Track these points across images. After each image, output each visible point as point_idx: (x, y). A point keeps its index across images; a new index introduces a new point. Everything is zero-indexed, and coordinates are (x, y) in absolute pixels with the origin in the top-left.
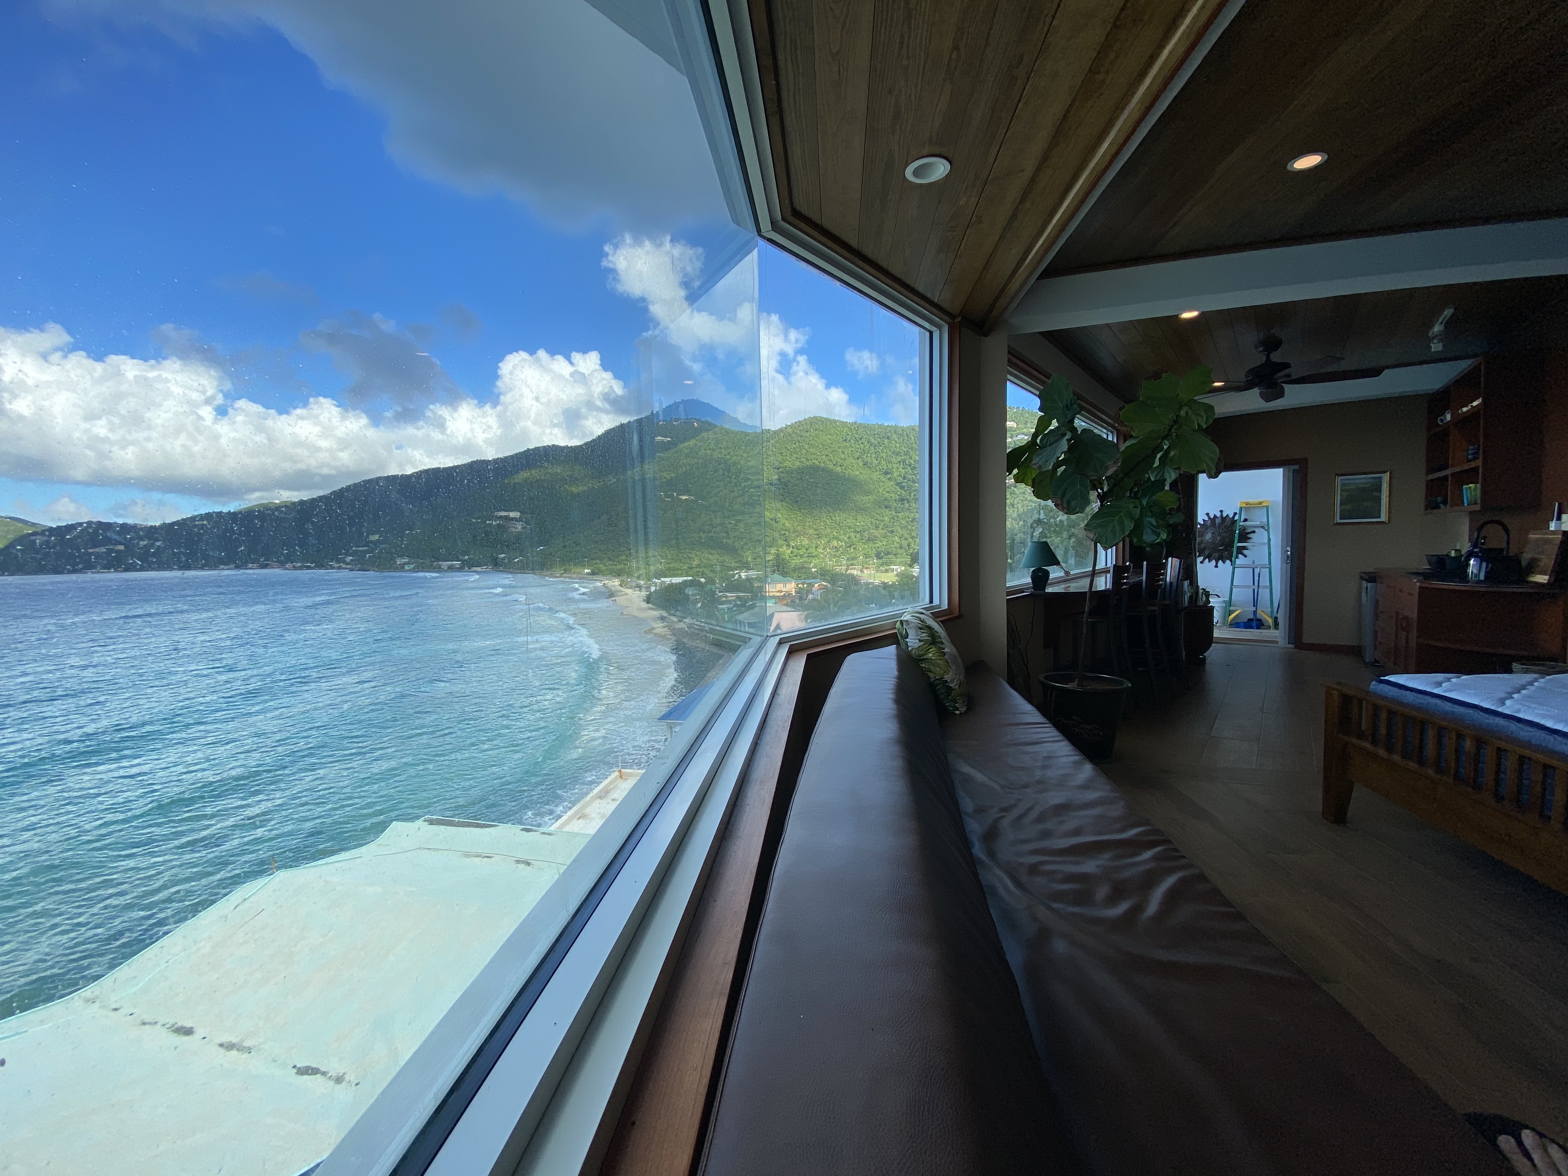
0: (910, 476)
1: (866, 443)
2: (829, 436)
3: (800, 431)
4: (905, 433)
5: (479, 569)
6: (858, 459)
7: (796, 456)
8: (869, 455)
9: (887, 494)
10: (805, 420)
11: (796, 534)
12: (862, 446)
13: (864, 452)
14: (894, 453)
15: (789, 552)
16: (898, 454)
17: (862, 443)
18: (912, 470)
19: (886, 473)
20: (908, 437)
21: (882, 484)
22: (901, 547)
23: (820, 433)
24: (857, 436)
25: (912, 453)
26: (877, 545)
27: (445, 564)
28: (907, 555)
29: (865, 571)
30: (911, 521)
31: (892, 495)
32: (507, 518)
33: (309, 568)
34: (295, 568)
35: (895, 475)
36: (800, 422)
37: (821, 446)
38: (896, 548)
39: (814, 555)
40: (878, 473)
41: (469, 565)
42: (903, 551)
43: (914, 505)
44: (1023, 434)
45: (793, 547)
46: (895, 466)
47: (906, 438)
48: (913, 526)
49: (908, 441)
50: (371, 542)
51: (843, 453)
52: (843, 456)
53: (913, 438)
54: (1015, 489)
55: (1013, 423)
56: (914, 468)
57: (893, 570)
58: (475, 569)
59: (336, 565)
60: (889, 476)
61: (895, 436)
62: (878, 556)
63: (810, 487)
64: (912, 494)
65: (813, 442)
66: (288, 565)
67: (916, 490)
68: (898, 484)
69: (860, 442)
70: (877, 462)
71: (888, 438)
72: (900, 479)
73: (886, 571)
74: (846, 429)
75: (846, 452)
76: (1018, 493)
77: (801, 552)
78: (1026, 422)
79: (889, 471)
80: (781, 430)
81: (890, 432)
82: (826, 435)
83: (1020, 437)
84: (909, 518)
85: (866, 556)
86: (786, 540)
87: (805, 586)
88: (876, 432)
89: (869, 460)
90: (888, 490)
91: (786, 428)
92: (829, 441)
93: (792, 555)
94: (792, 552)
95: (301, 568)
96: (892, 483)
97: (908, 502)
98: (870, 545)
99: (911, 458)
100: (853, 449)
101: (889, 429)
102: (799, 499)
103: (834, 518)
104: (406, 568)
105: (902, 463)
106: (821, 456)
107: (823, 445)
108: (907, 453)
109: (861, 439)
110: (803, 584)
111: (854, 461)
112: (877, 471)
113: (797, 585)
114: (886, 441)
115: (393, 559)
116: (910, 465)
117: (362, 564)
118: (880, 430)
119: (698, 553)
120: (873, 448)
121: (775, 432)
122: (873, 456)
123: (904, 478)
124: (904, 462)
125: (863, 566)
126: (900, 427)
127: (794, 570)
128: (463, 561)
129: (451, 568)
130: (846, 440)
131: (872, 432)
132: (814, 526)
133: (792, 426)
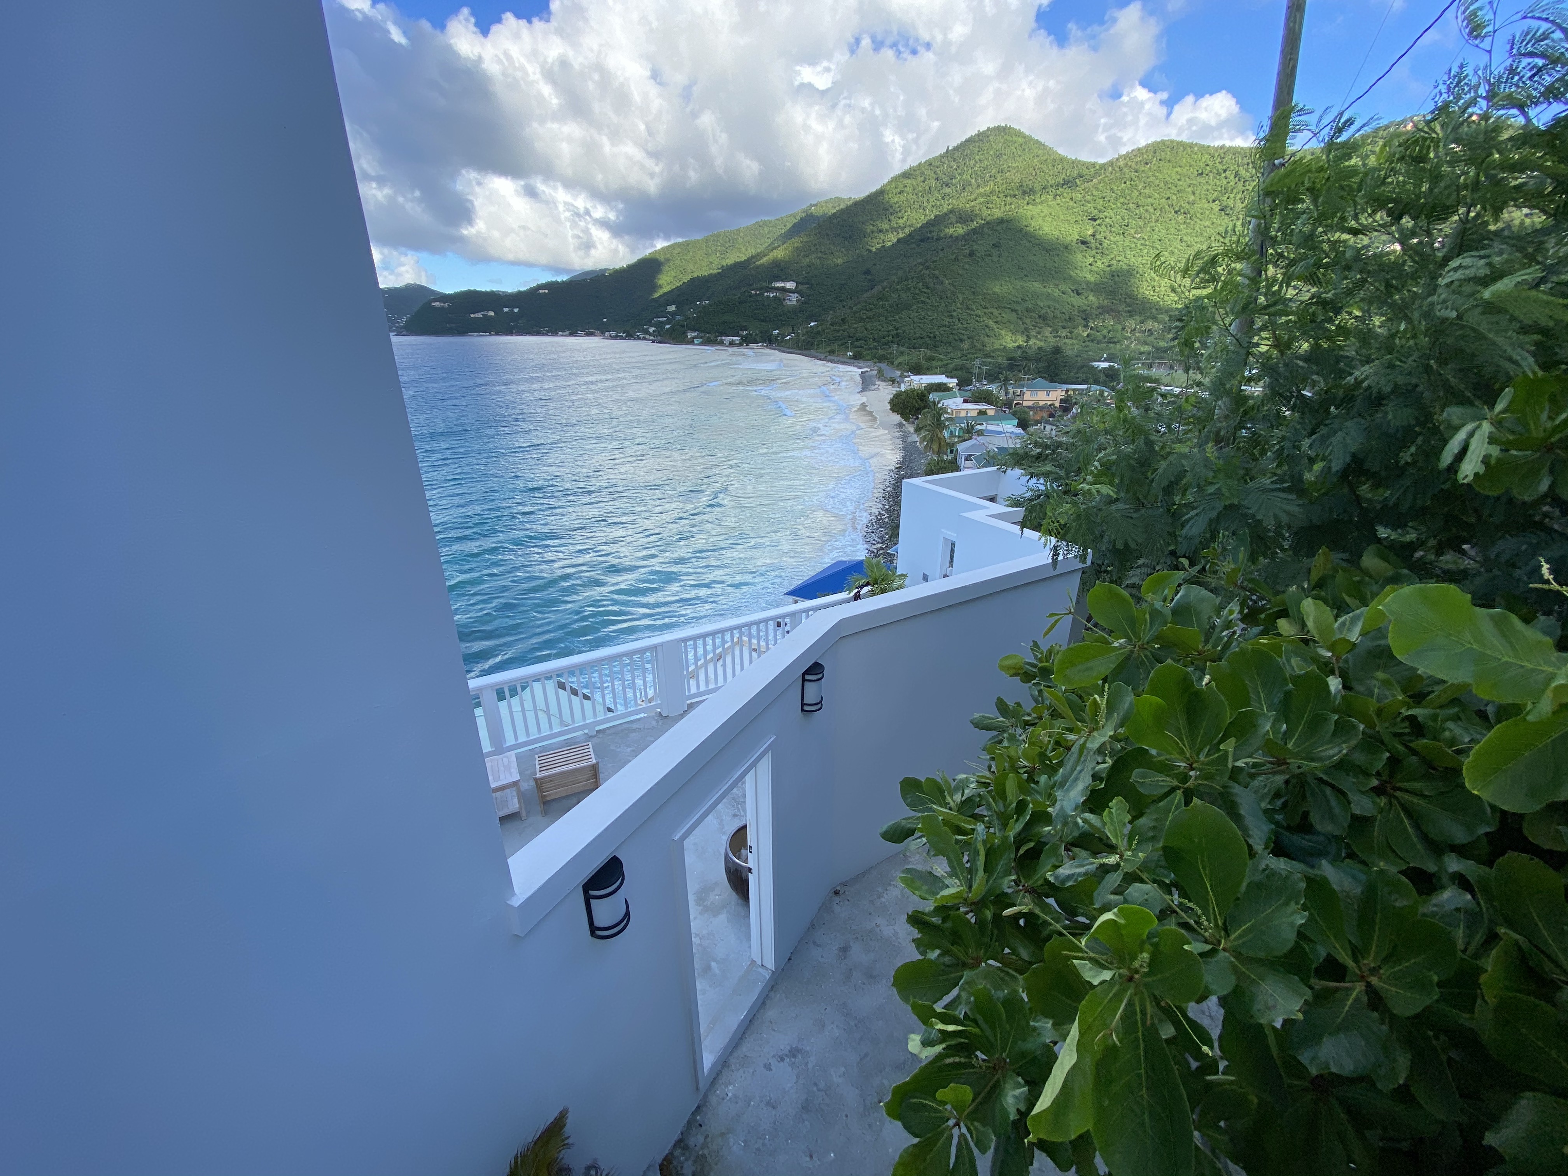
1: (1232, 177)
2: (1178, 169)
3: (1137, 163)
5: (755, 346)
6: (1214, 201)
7: (1122, 200)
8: (1232, 196)
10: (1147, 146)
11: (1100, 310)
12: (1225, 182)
13: (1225, 191)
15: (1085, 334)
17: (1226, 178)
23: (1167, 164)
27: (727, 339)
32: (784, 290)
36: (1139, 149)
37: (1162, 185)
41: (747, 341)
45: (1092, 328)
50: (668, 313)
51: (1194, 193)
52: (1192, 198)
58: (752, 345)
59: (641, 337)
63: (1133, 245)
65: (1152, 179)
66: (607, 334)
69: (1224, 175)
74: (1206, 157)
75: (1197, 192)
77: (1101, 336)
80: (1111, 163)
82: (1174, 167)
86: (1085, 319)
89: (1231, 203)
91: (1117, 159)
92: (1176, 177)
93: (1087, 339)
100: (1209, 187)
103: (1157, 289)
104: (696, 341)
106: (1159, 199)
107: (1166, 183)
109: (1225, 171)
111: (1206, 205)
115: (685, 333)
117: (663, 336)
120: (1240, 184)
121: (1103, 167)
122: (1239, 196)
128: (742, 337)
129: (732, 344)
130: (1202, 174)
132: (1128, 300)
133: (1126, 156)
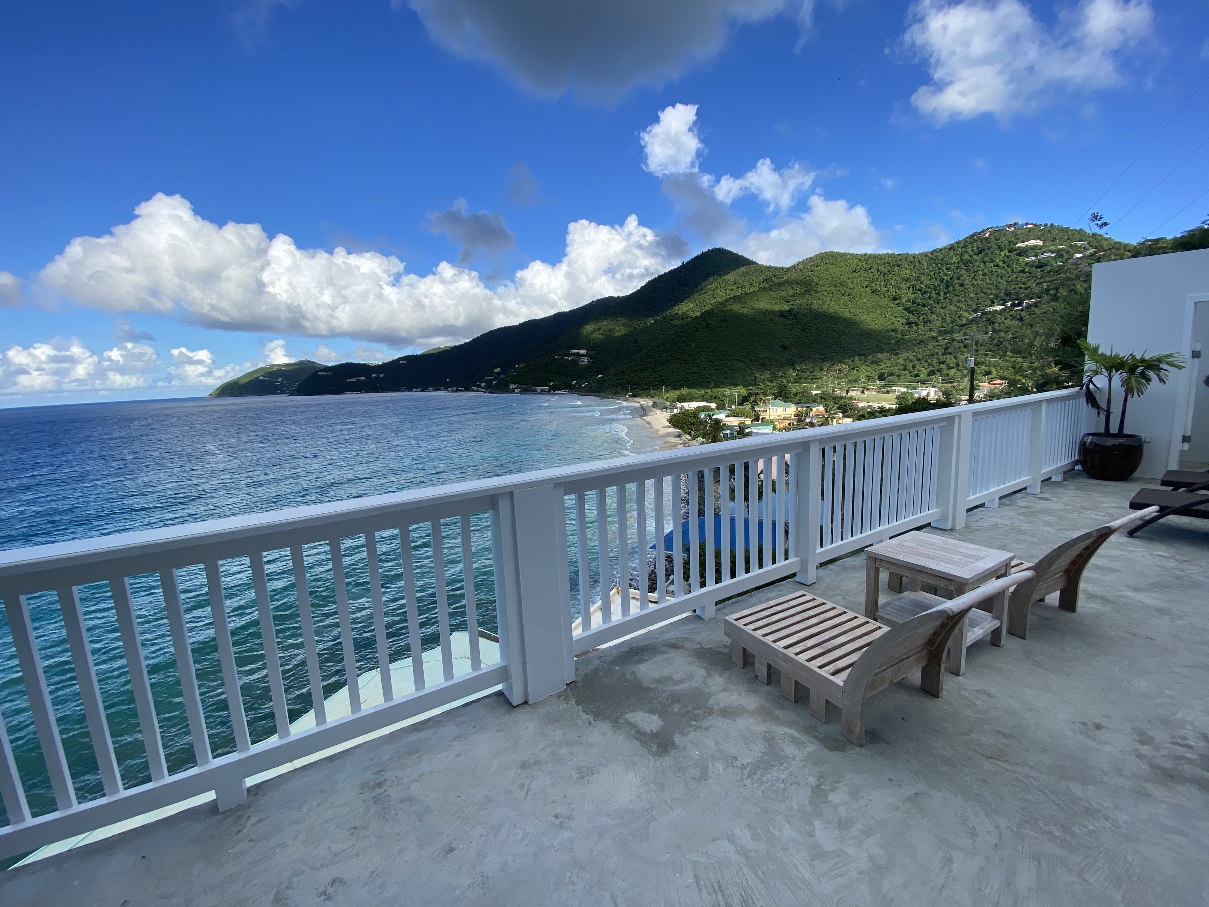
0: (920, 301)
1: (876, 272)
2: (839, 269)
3: (811, 266)
4: (917, 260)
5: (559, 392)
6: (866, 287)
8: (878, 283)
9: (894, 319)
10: (816, 256)
12: (871, 275)
13: (873, 280)
14: (903, 279)
15: (795, 374)
16: (907, 280)
17: (872, 273)
18: (922, 294)
19: (895, 299)
20: (920, 263)
21: (889, 310)
22: (905, 369)
23: (831, 266)
24: (866, 266)
25: (923, 278)
26: (881, 367)
27: (539, 389)
28: (911, 376)
29: (866, 392)
30: (919, 344)
31: (900, 319)
32: (578, 354)
33: (461, 391)
34: (453, 391)
35: (904, 300)
36: (811, 258)
37: (830, 278)
38: (900, 369)
39: (818, 377)
40: (886, 299)
41: (553, 389)
42: (907, 372)
43: (923, 328)
44: (1050, 251)
45: (797, 372)
46: (904, 292)
47: (917, 264)
48: (920, 348)
49: (920, 267)
50: (495, 373)
51: (852, 283)
52: (851, 286)
53: (925, 264)
54: (1035, 309)
55: (1038, 241)
56: (925, 292)
57: (894, 392)
58: (557, 392)
59: (476, 389)
60: (897, 302)
61: (905, 264)
62: (881, 378)
64: (921, 318)
65: (822, 275)
66: (449, 389)
67: (925, 314)
68: (906, 309)
69: (870, 271)
70: (885, 289)
71: (899, 266)
72: (909, 304)
73: (888, 392)
74: (856, 261)
75: (855, 282)
76: (1038, 312)
77: (805, 375)
78: (1055, 239)
79: (898, 297)
80: (794, 267)
81: (901, 260)
82: (836, 267)
83: (1046, 255)
84: (916, 340)
85: (869, 378)
86: (791, 365)
87: (804, 409)
88: (886, 261)
89: (878, 288)
90: (895, 314)
91: (798, 264)
92: (837, 273)
93: (795, 379)
94: (797, 375)
95: (456, 391)
96: (900, 308)
97: (916, 324)
98: (874, 367)
99: (922, 283)
100: (862, 279)
101: (899, 257)
102: (806, 327)
103: (839, 343)
104: (516, 391)
105: (911, 289)
107: (832, 277)
108: (917, 279)
109: (870, 269)
110: (802, 408)
111: (862, 290)
112: (885, 297)
113: (797, 409)
114: (896, 269)
115: (508, 386)
116: (920, 290)
117: (491, 388)
118: (890, 259)
119: (714, 378)
120: (882, 276)
121: (789, 269)
122: (883, 283)
123: (913, 303)
124: (914, 287)
125: (864, 388)
126: (912, 255)
127: (796, 394)
128: (550, 386)
129: (543, 391)
130: (855, 271)
131: (882, 262)
133: (803, 262)
